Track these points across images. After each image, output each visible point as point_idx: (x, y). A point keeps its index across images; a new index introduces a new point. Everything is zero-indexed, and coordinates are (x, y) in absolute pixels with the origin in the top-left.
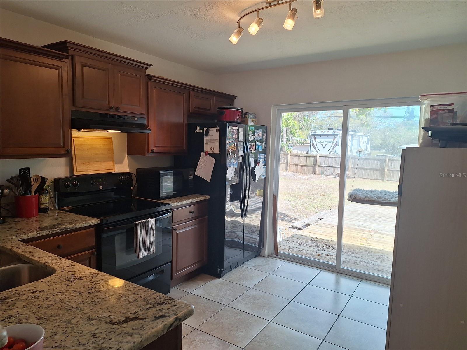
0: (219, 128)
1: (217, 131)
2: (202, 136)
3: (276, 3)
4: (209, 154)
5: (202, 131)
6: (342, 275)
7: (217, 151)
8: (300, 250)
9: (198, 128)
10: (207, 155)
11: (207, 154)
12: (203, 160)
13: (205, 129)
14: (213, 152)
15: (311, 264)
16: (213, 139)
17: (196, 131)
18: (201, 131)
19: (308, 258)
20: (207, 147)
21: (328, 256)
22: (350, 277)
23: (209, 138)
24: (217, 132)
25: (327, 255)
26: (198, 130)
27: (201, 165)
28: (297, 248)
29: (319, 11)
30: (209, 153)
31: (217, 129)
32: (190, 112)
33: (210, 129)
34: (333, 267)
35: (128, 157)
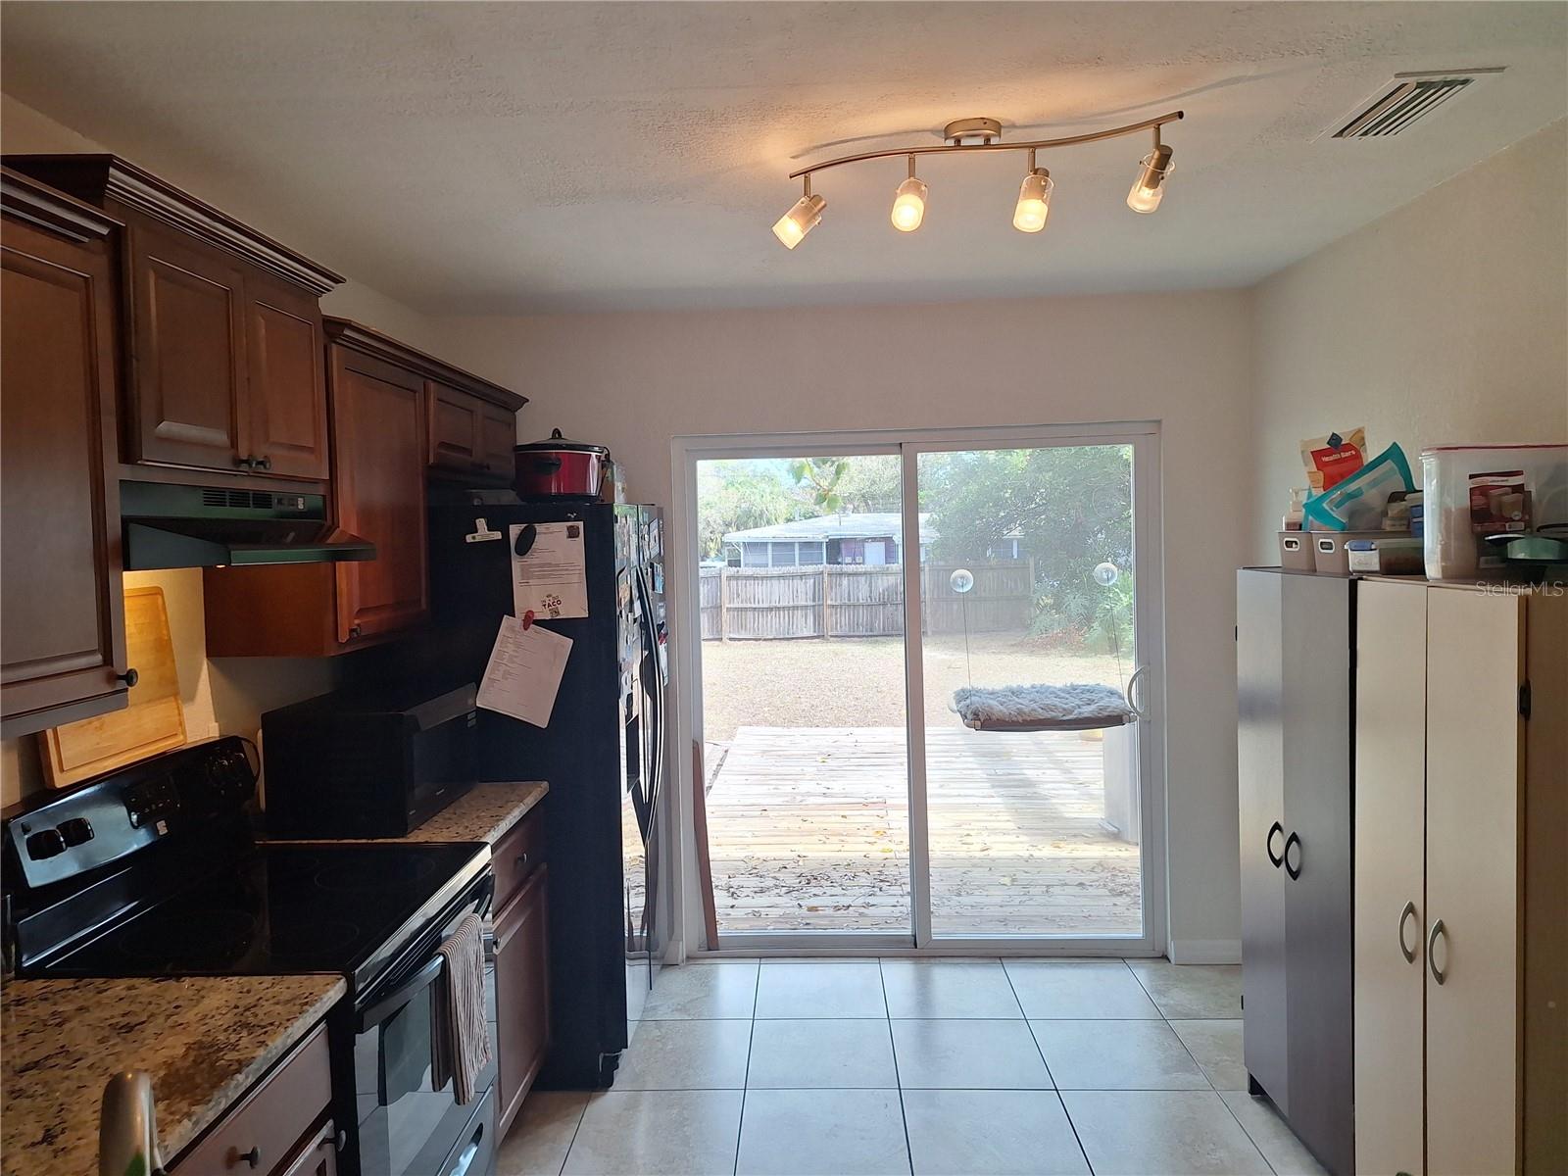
0: (581, 524)
1: (573, 533)
2: (498, 555)
3: (980, 141)
4: (539, 623)
5: (500, 537)
6: (942, 960)
7: (576, 606)
8: (750, 910)
9: (481, 523)
10: (532, 626)
11: (529, 620)
12: (511, 648)
13: (515, 530)
14: (558, 613)
15: (837, 951)
16: (557, 565)
17: (474, 538)
18: (498, 535)
19: (792, 933)
20: (528, 595)
21: (842, 911)
22: (967, 961)
23: (536, 561)
24: (570, 537)
25: (837, 908)
26: (483, 532)
27: (503, 668)
28: (732, 907)
29: (1147, 193)
30: (538, 616)
31: (569, 528)
32: (431, 461)
33: (540, 528)
34: (903, 942)
35: (213, 663)
